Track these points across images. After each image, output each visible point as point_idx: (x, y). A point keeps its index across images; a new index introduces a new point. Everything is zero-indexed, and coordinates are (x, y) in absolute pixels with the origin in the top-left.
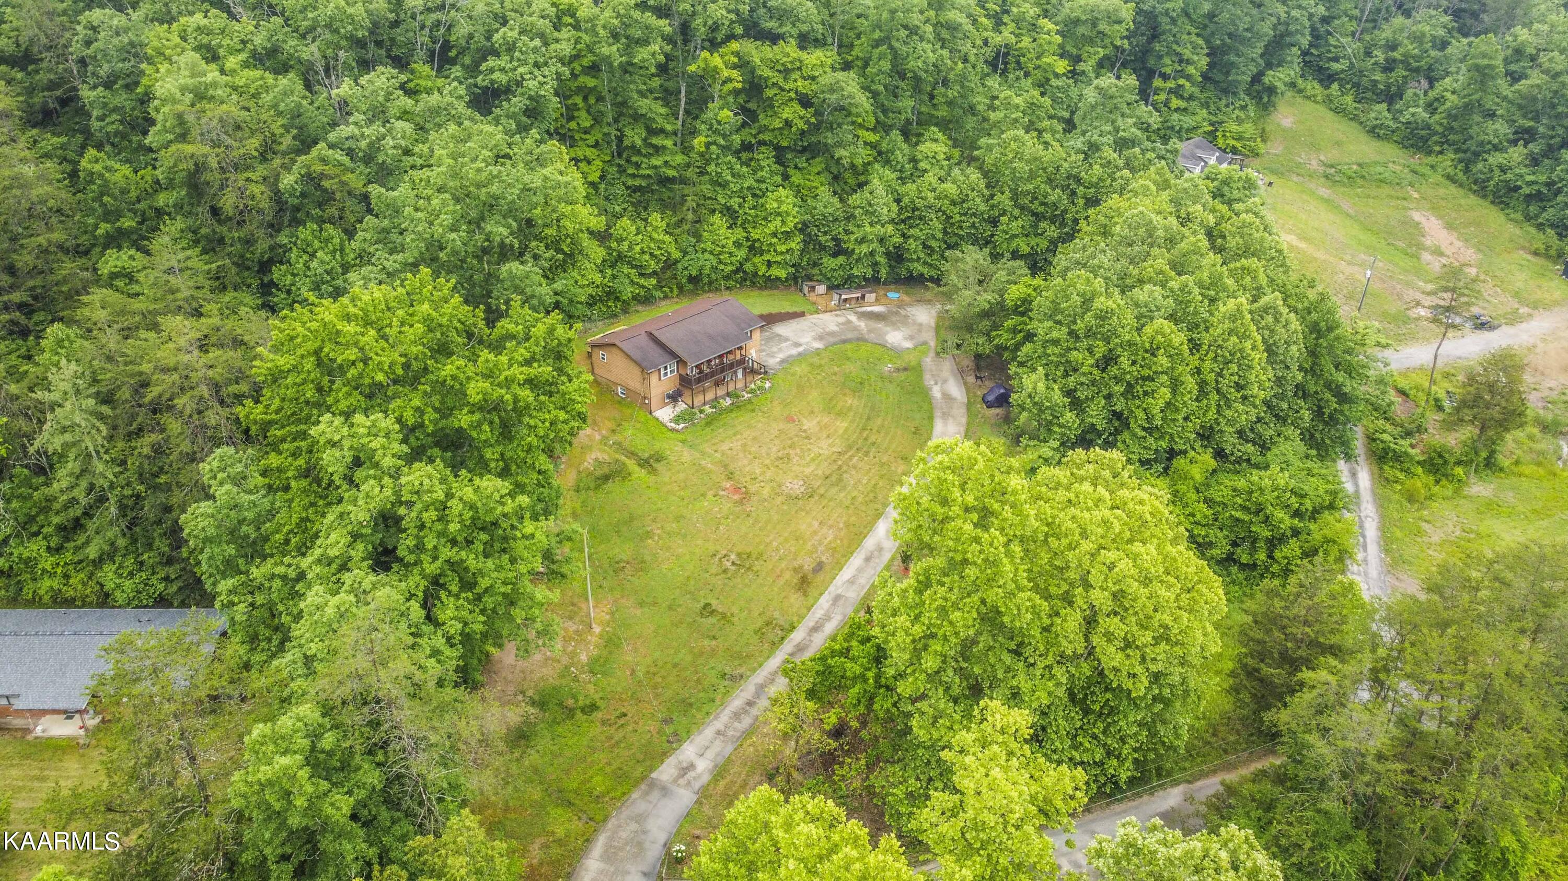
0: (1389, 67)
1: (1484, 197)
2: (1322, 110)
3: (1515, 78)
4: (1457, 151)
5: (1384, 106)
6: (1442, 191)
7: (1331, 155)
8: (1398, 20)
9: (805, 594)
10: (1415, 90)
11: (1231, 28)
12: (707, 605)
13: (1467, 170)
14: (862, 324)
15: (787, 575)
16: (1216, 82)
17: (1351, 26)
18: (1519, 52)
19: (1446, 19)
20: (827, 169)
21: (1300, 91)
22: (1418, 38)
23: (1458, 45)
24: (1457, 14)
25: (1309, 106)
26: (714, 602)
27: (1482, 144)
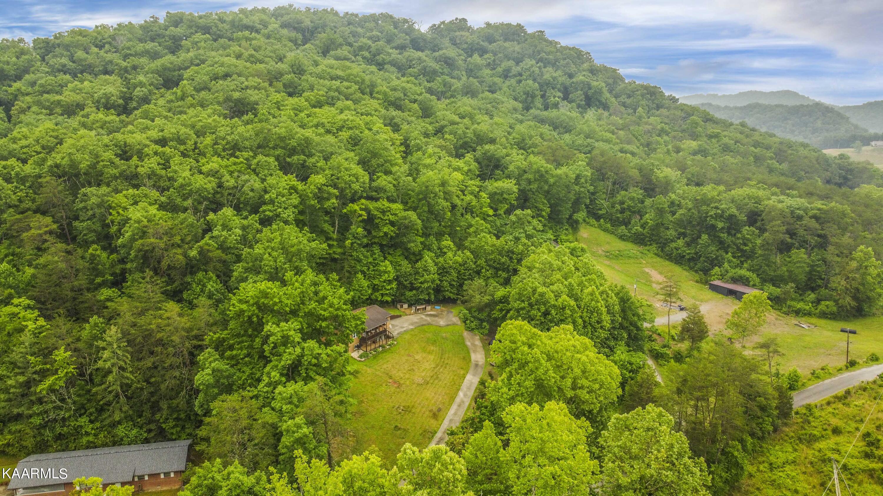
0: (622, 211)
1: (672, 261)
2: (598, 230)
3: (674, 213)
4: (657, 243)
5: (624, 227)
6: (654, 260)
7: (607, 247)
8: (623, 193)
9: (437, 420)
10: (635, 219)
11: (557, 196)
12: (396, 427)
13: (662, 251)
14: (428, 319)
15: (427, 413)
16: (554, 219)
17: (604, 196)
18: (672, 203)
19: (641, 191)
20: (403, 254)
21: (588, 223)
22: (632, 199)
23: (648, 202)
24: (646, 190)
25: (593, 229)
26: (399, 425)
27: (666, 240)
